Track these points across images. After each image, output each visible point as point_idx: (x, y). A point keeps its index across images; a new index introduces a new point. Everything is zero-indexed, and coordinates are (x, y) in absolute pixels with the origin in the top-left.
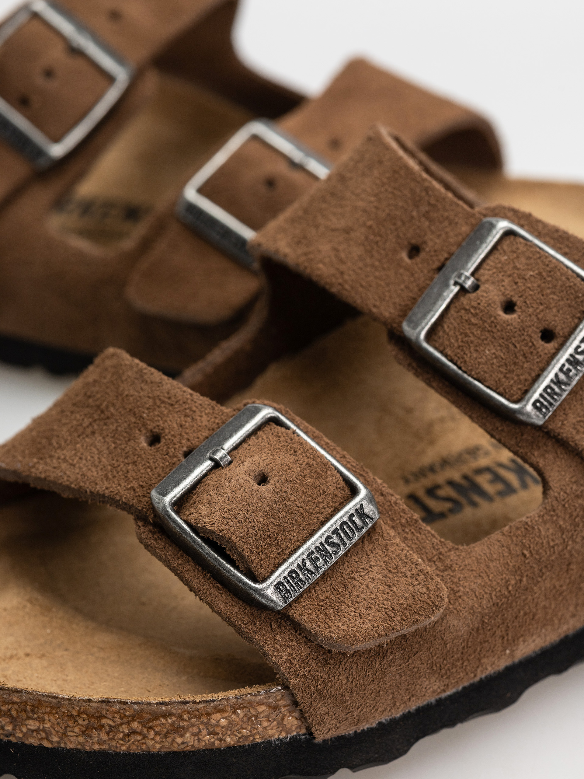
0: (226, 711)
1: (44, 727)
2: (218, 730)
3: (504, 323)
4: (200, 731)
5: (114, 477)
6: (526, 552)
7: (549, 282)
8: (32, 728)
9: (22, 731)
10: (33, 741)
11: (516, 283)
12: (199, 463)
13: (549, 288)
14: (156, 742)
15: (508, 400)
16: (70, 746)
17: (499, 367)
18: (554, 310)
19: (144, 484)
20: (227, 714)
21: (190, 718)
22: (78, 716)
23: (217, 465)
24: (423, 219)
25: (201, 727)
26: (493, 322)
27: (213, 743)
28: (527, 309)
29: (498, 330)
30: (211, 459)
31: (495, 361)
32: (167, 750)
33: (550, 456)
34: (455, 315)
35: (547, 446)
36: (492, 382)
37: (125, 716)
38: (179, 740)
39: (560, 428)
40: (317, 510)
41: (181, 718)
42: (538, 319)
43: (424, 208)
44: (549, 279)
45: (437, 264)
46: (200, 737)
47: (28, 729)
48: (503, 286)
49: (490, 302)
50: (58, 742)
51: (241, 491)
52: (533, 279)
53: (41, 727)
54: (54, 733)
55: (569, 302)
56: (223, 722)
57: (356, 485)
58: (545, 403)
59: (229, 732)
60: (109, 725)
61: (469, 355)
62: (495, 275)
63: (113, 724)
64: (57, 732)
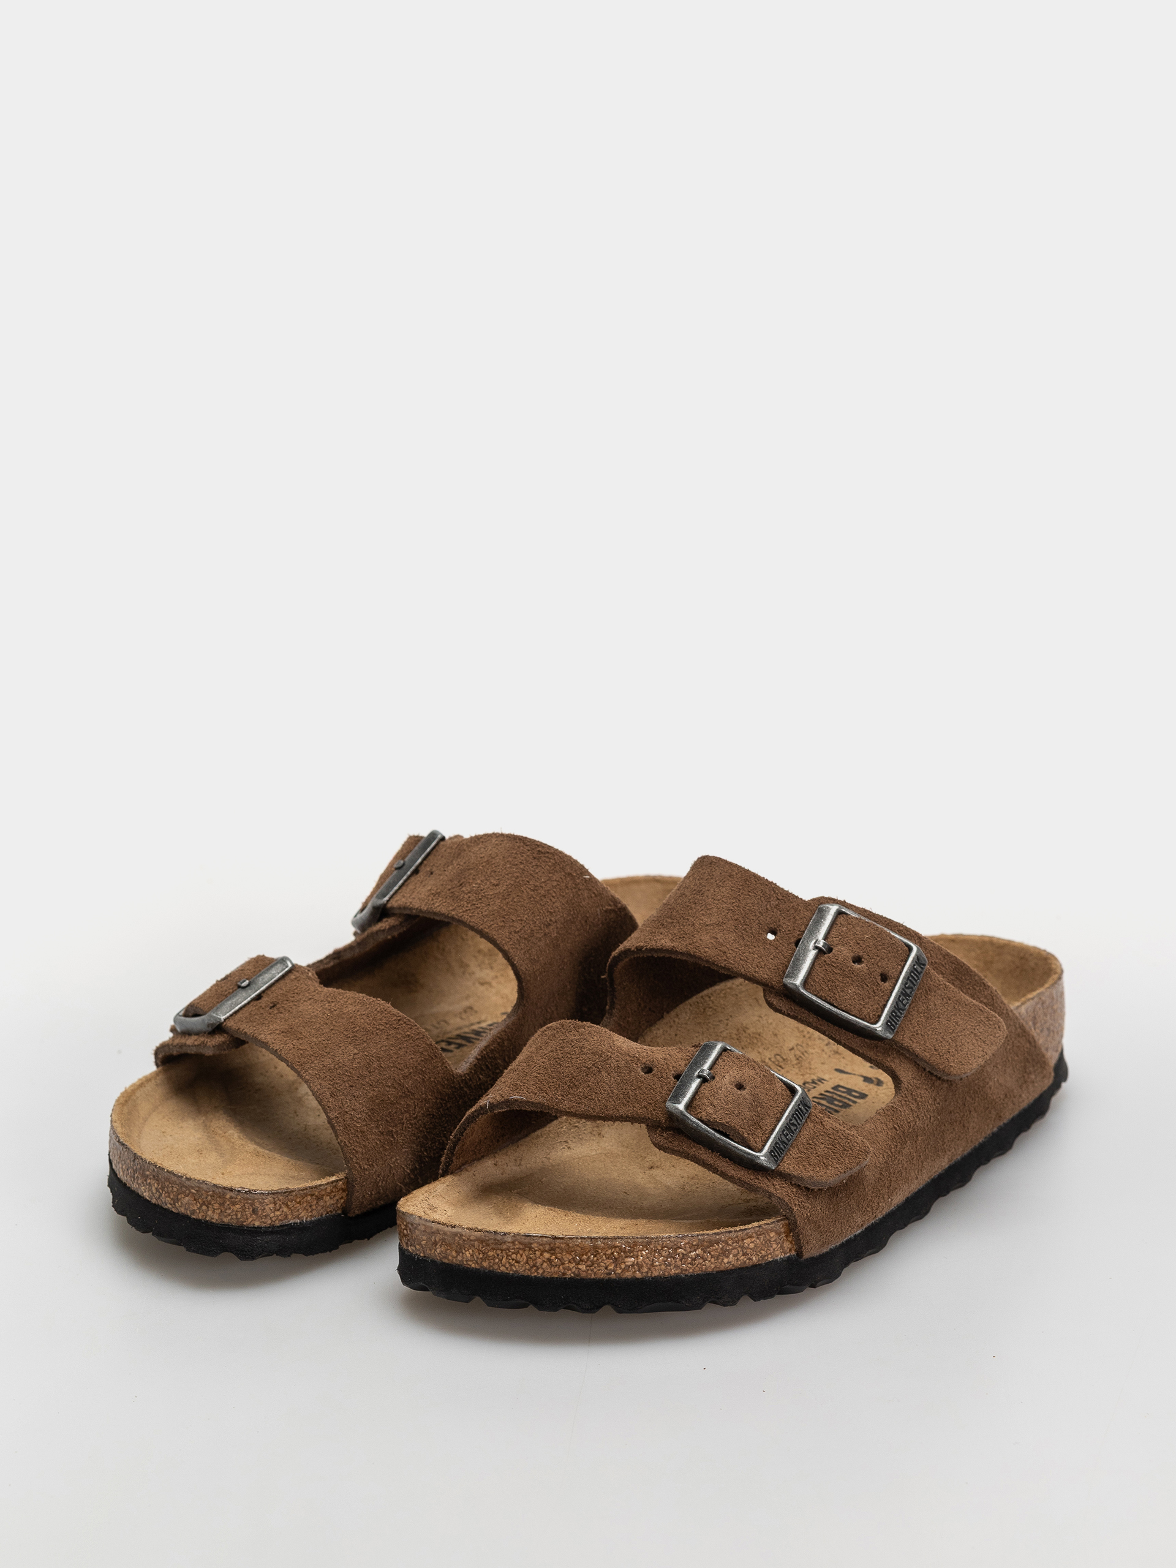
0: (753, 1237)
1: (637, 1262)
2: (749, 1251)
3: (858, 970)
4: (739, 1253)
5: (628, 1102)
6: (895, 1126)
7: (879, 941)
8: (629, 1264)
9: (621, 1268)
10: (628, 1275)
11: (858, 944)
12: (691, 1080)
13: (880, 945)
14: (712, 1263)
15: (868, 1022)
16: (656, 1274)
17: (859, 1001)
18: (886, 960)
19: (651, 1102)
20: (753, 1240)
21: (733, 1243)
22: (662, 1249)
23: (704, 1080)
24: (775, 910)
25: (739, 1249)
26: (850, 970)
27: (745, 1262)
28: (870, 960)
29: (855, 976)
30: (699, 1077)
31: (855, 996)
32: (718, 1270)
33: (897, 1061)
34: (820, 970)
35: (893, 1055)
36: (856, 1011)
37: (693, 1245)
38: (726, 1260)
39: (902, 1040)
40: (776, 1105)
41: (727, 1243)
42: (878, 966)
43: (774, 903)
44: (879, 939)
45: (793, 940)
46: (739, 1257)
47: (626, 1266)
48: (850, 946)
49: (845, 957)
50: (647, 1272)
51: (731, 1096)
52: (868, 940)
53: (636, 1262)
54: (645, 1265)
55: (894, 954)
56: (752, 1245)
57: (794, 1087)
58: (893, 1023)
59: (755, 1253)
60: (683, 1254)
61: (838, 994)
62: (842, 940)
63: (685, 1253)
64: (647, 1264)
